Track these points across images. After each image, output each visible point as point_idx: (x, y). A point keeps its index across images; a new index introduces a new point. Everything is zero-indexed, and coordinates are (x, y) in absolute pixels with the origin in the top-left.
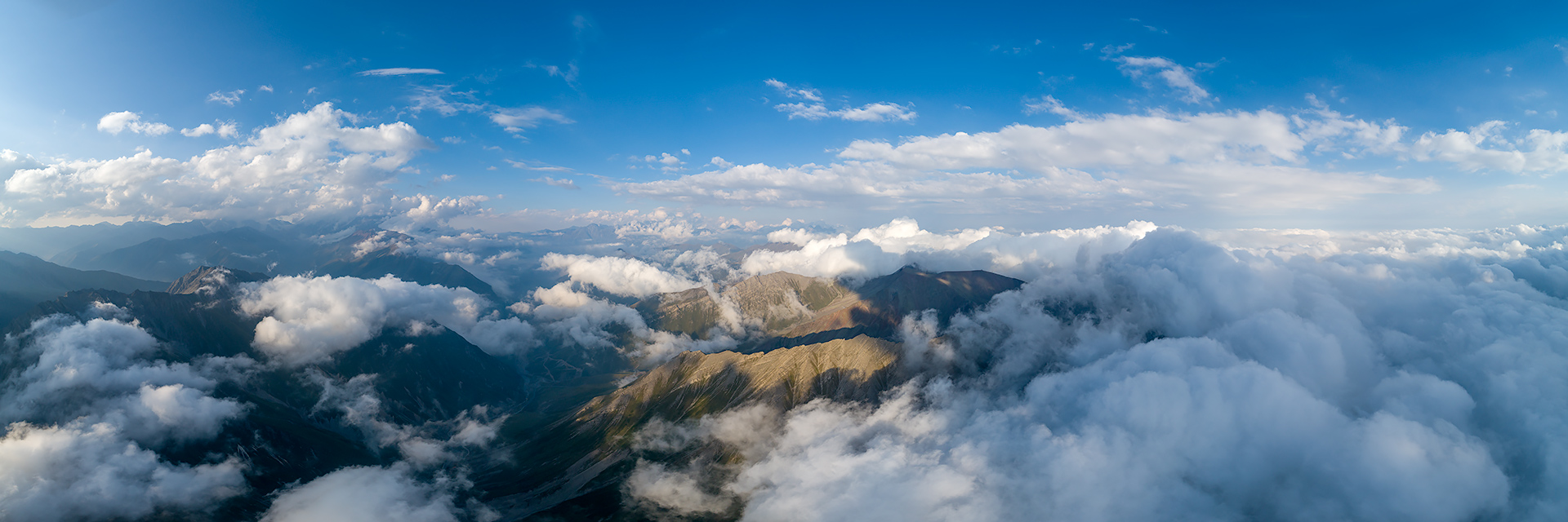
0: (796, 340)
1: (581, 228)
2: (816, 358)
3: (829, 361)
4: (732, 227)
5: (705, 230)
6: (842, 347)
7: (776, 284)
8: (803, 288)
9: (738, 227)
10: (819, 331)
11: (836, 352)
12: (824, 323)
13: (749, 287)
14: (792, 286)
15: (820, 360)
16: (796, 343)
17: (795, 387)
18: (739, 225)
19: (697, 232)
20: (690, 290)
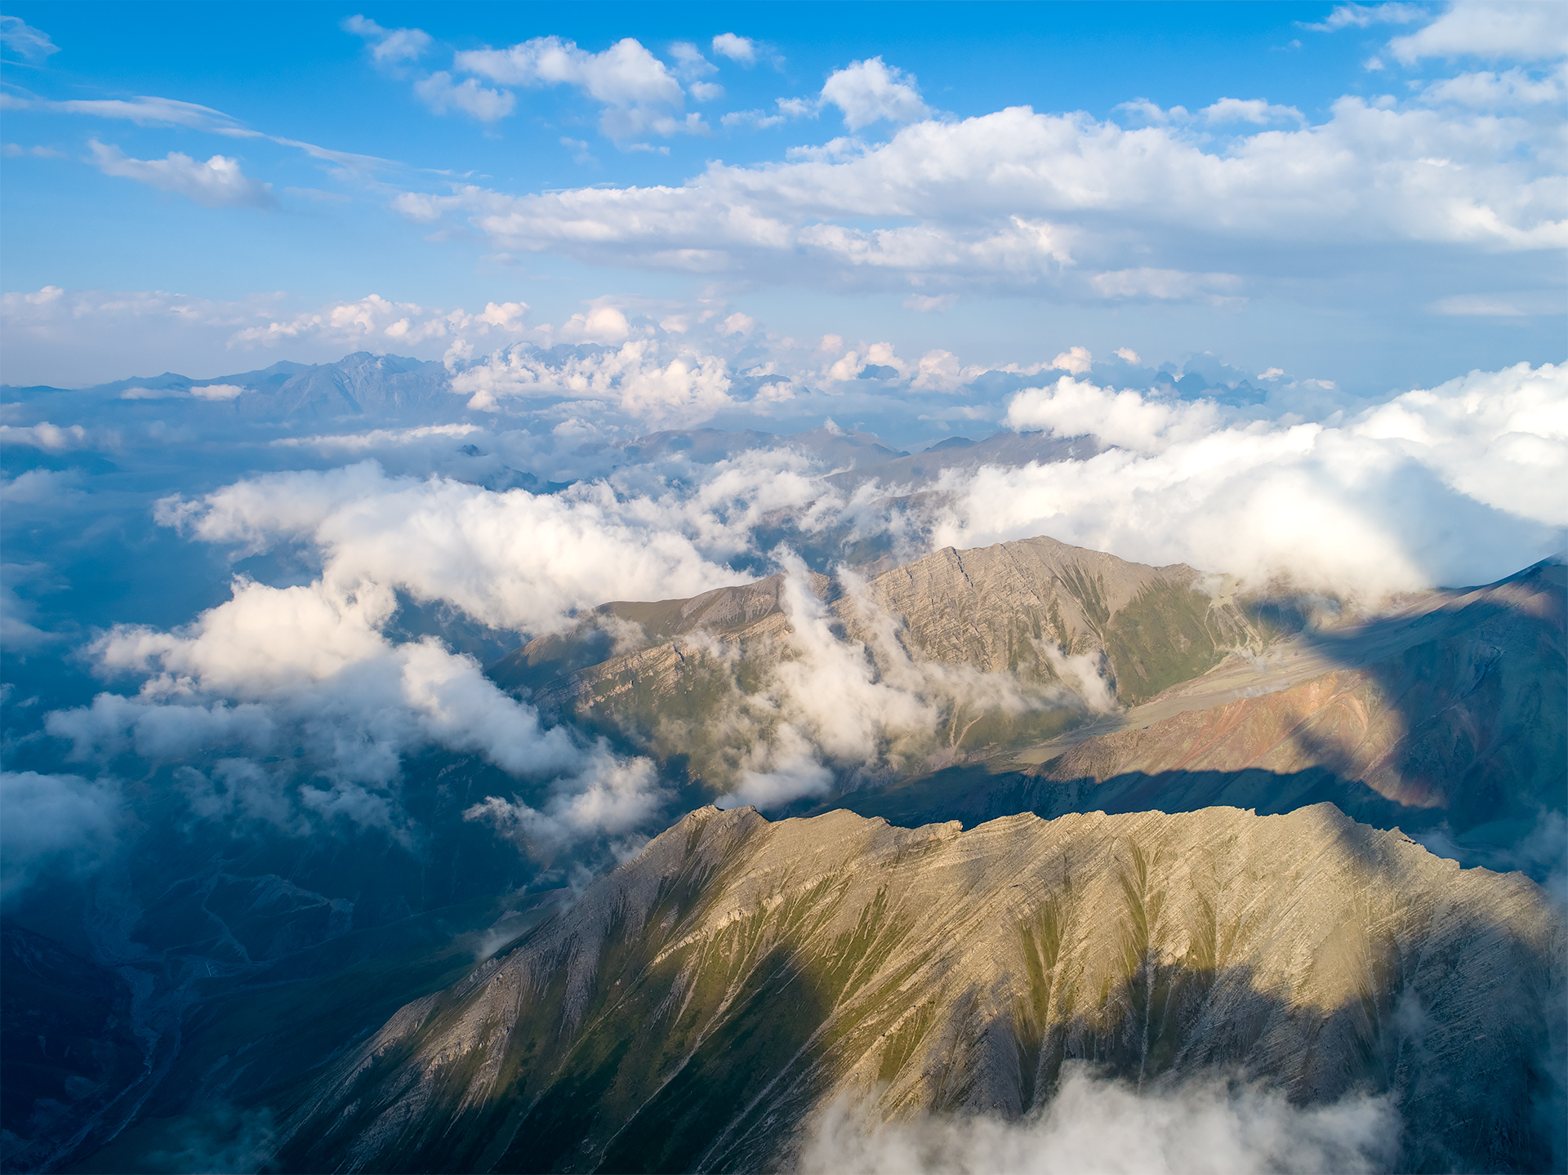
0: (1074, 792)
1: (315, 368)
2: (1141, 866)
3: (1184, 886)
4: (871, 371)
5: (774, 379)
6: (1243, 838)
7: (1018, 580)
8: (1115, 603)
9: (890, 372)
10: (1163, 766)
11: (1216, 853)
12: (1181, 739)
13: (922, 588)
14: (1076, 592)
15: (1156, 876)
16: (1074, 799)
17: (1059, 967)
18: (896, 364)
19: (745, 388)
20: (720, 593)
